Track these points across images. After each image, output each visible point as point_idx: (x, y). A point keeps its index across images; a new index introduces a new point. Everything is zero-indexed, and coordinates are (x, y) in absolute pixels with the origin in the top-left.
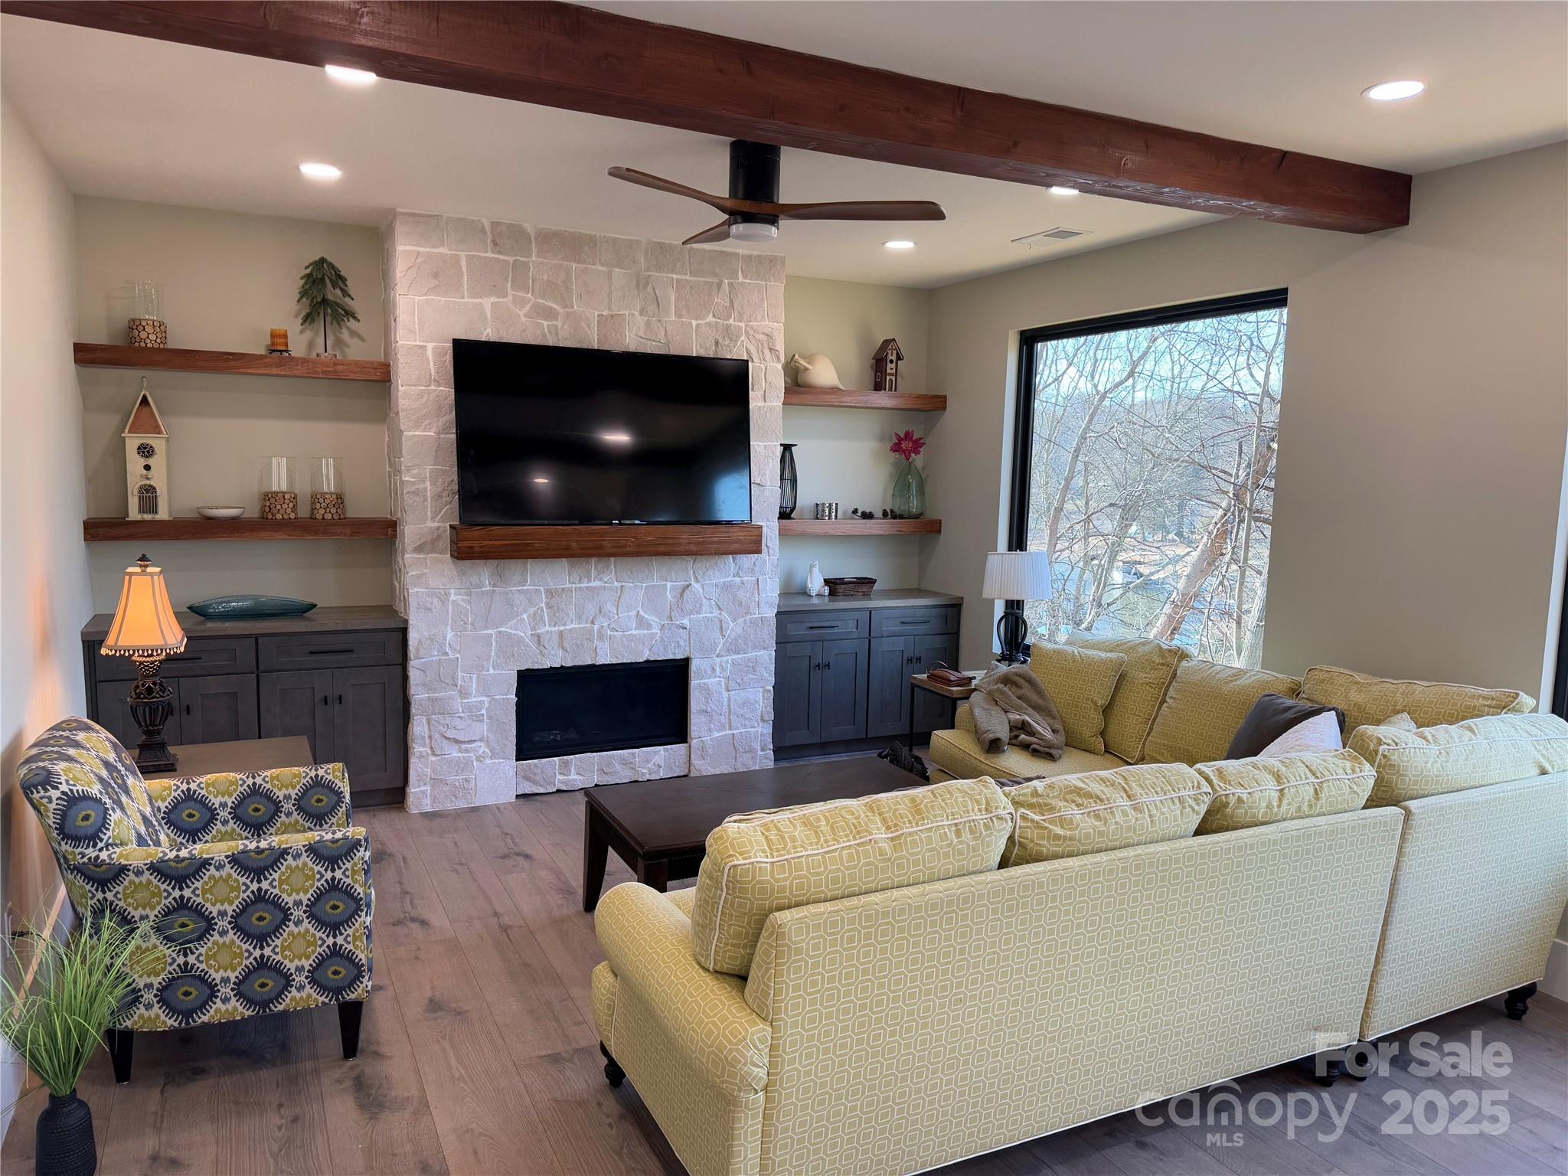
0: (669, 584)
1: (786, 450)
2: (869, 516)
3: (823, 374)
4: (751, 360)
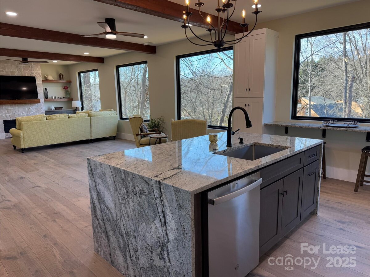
0: (26, 108)
1: (46, 89)
2: (61, 98)
3: (50, 78)
4: (36, 76)
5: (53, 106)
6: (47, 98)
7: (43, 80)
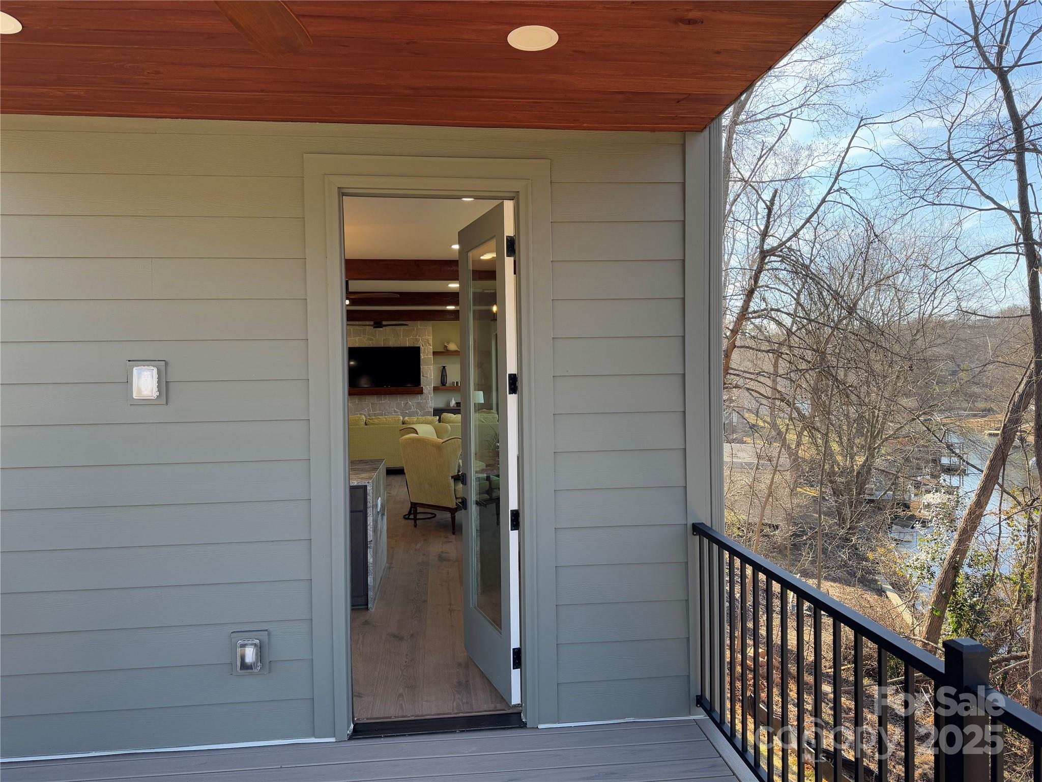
0: (403, 402)
1: (444, 367)
3: (452, 347)
4: (423, 346)
5: (453, 400)
6: (445, 385)
7: (433, 352)
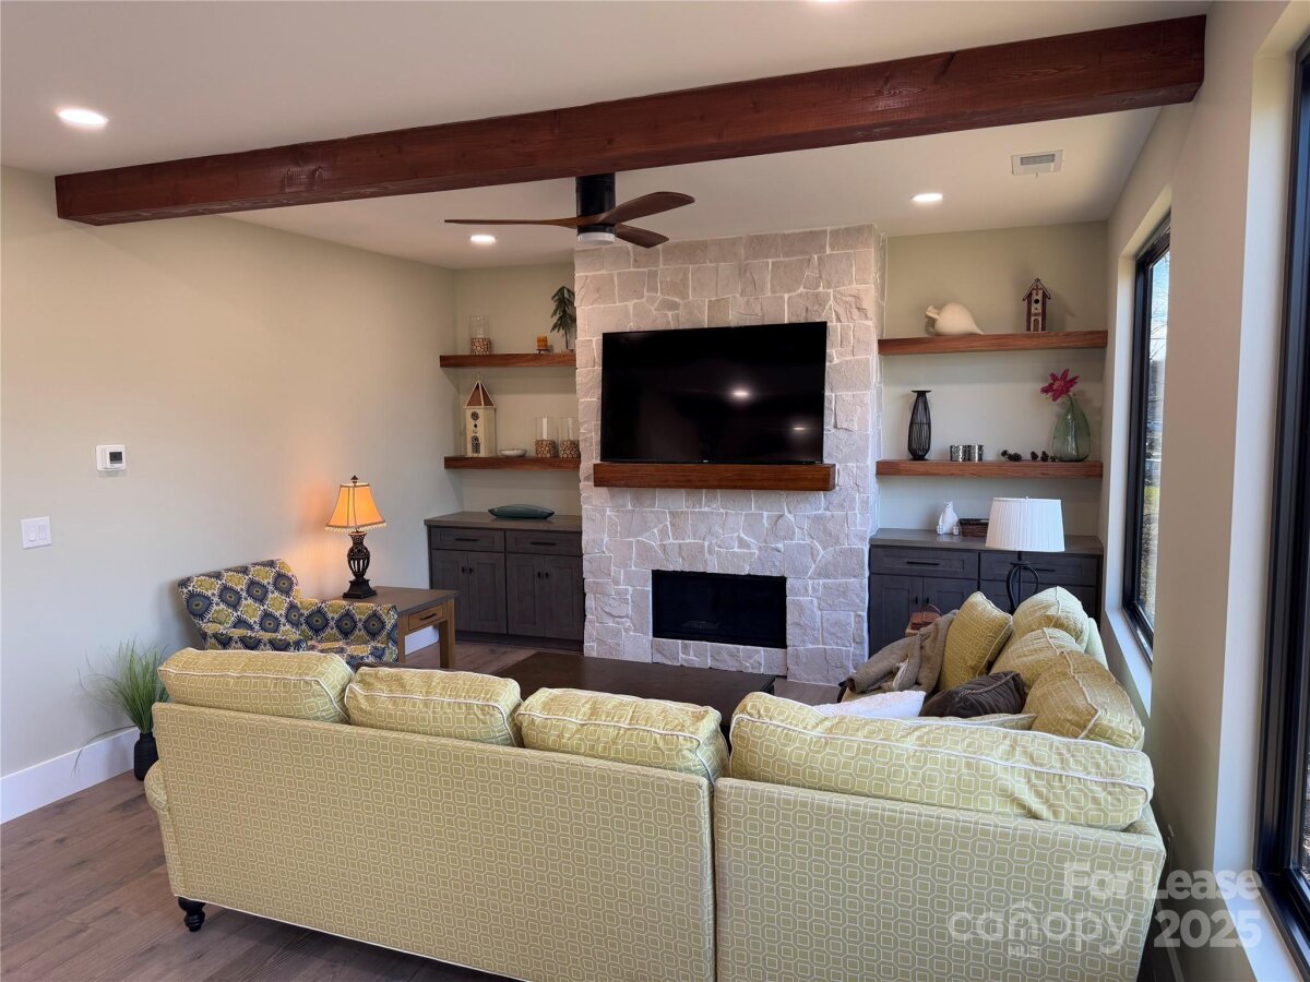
0: (765, 514)
1: (921, 394)
2: (1016, 458)
3: (955, 321)
4: (839, 320)
5: (951, 509)
6: (922, 457)
